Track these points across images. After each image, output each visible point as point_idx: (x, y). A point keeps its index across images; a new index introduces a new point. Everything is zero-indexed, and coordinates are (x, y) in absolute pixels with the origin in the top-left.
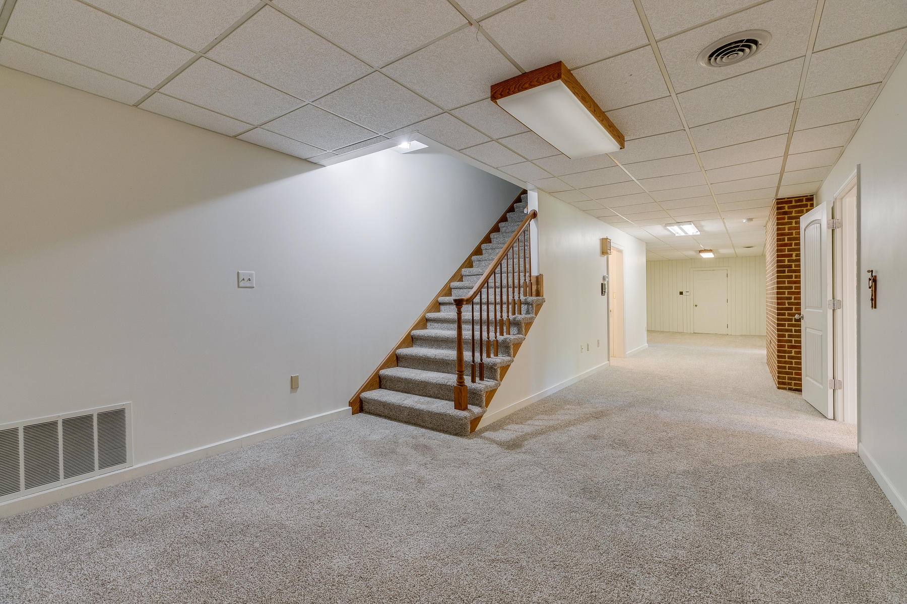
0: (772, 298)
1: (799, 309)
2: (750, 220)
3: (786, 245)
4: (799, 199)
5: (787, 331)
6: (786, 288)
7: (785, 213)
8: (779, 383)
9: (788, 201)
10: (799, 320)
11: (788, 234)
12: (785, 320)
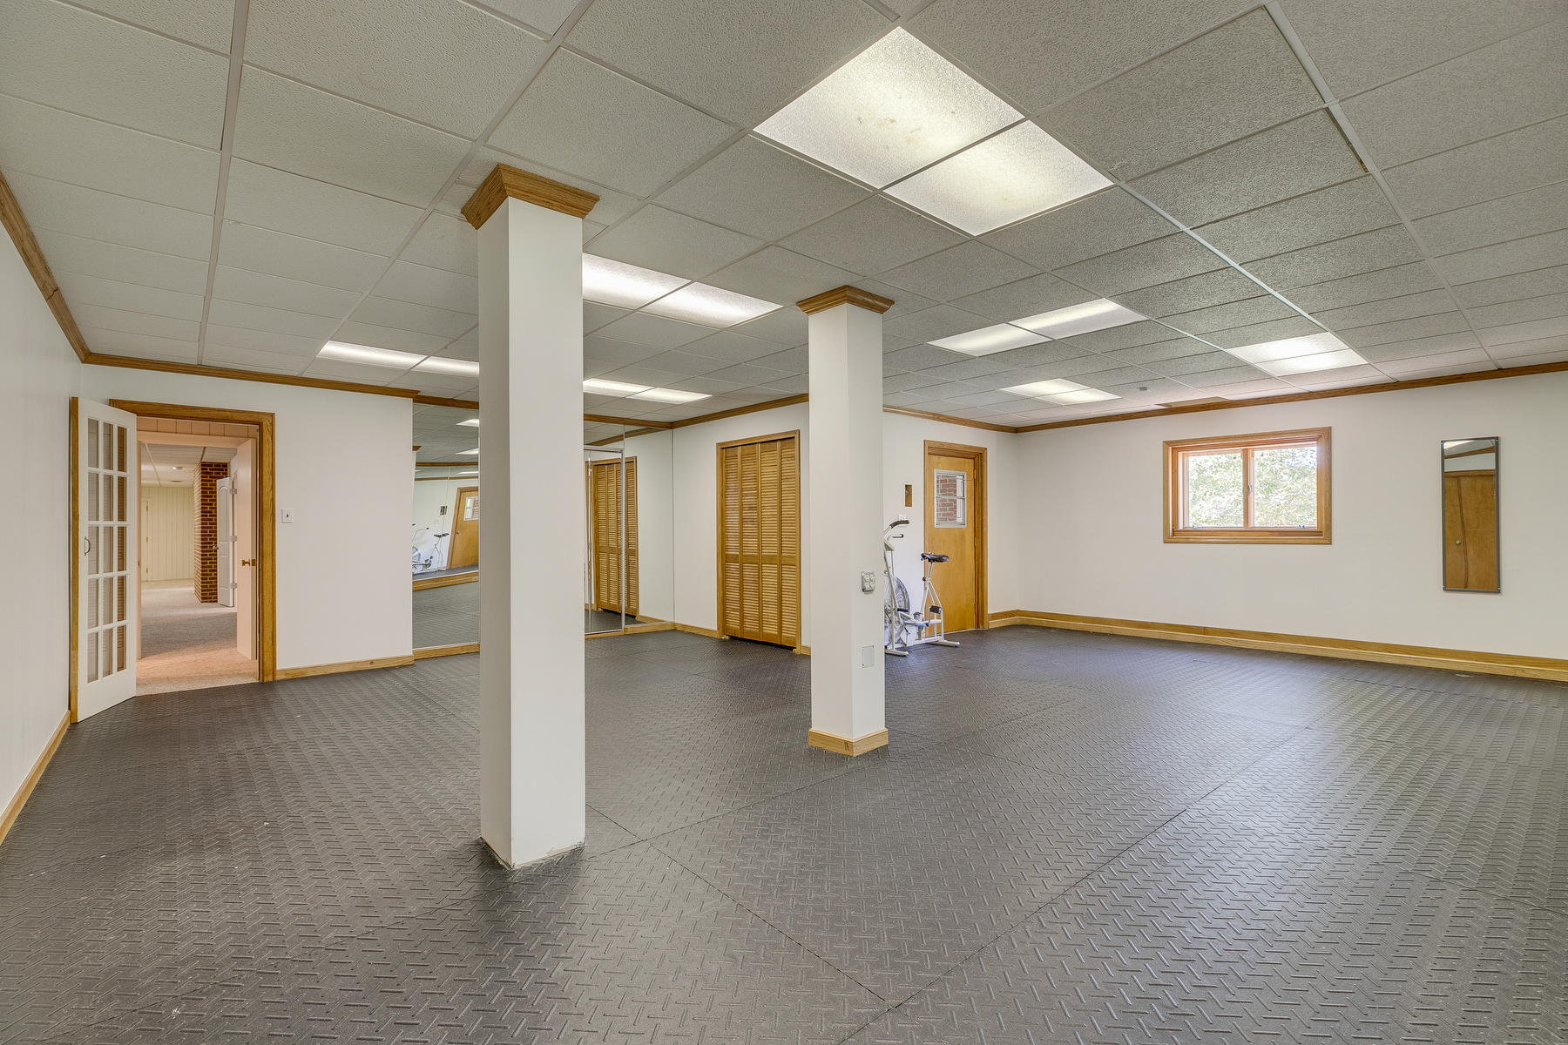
0: (198, 532)
1: (216, 543)
2: (180, 468)
3: (208, 496)
4: (218, 465)
5: (209, 559)
6: (208, 528)
7: (207, 473)
8: (203, 598)
9: (210, 465)
10: (216, 551)
11: (209, 489)
12: (207, 551)
